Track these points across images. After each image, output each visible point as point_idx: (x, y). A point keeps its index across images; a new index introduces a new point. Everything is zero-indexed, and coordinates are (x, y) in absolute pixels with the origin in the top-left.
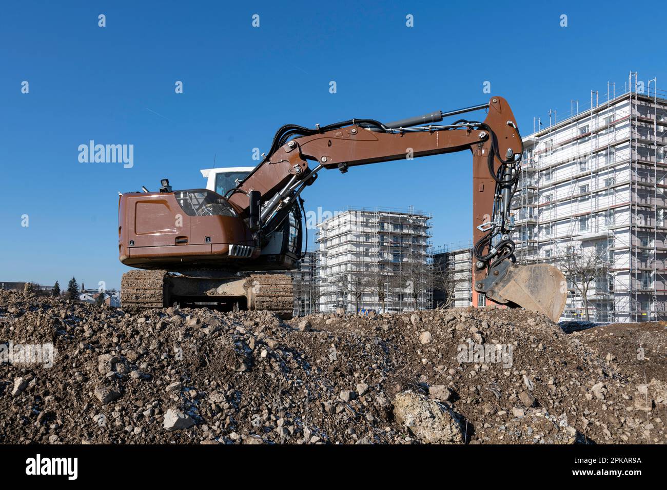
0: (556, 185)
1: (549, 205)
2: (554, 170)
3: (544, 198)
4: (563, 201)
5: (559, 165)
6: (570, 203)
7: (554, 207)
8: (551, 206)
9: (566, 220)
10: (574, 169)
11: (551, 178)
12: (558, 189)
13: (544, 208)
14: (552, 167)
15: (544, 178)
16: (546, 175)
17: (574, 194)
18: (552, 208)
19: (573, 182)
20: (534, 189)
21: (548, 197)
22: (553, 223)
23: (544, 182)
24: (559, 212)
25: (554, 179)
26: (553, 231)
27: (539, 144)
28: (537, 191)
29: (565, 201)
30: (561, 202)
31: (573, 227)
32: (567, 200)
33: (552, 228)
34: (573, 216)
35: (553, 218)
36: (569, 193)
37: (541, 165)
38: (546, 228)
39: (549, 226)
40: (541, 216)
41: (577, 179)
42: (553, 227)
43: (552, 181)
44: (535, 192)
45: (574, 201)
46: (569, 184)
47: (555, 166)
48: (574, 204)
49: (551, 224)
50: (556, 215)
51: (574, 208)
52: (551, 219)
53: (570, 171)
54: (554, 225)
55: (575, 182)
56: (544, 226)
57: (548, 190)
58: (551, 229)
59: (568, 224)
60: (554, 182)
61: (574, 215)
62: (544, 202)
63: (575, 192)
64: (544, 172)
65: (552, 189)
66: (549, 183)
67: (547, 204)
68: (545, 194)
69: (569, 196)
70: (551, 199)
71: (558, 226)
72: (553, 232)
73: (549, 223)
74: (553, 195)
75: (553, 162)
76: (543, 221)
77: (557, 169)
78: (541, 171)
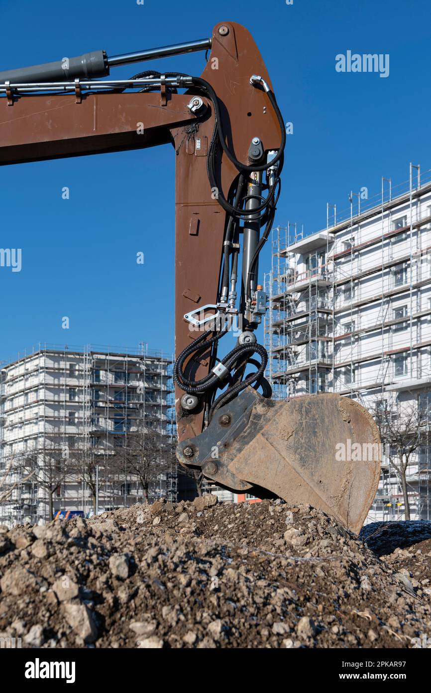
0: (361, 307)
1: (349, 338)
2: (357, 284)
3: (343, 327)
4: (370, 331)
5: (364, 276)
6: (380, 333)
7: (357, 340)
8: (352, 339)
9: (375, 360)
10: (386, 283)
11: (352, 296)
12: (363, 314)
13: (343, 342)
14: (354, 280)
15: (342, 297)
16: (345, 291)
17: (386, 321)
18: (354, 343)
19: (384, 302)
20: (328, 314)
21: (348, 326)
22: (356, 365)
23: (342, 303)
24: (364, 348)
25: (356, 298)
26: (356, 377)
27: (335, 244)
28: (332, 316)
29: (373, 330)
30: (367, 332)
31: (385, 370)
32: (375, 329)
33: (354, 372)
34: (384, 354)
35: (356, 358)
36: (379, 319)
37: (338, 277)
38: (345, 373)
39: (349, 371)
40: (338, 355)
41: (390, 297)
42: (356, 371)
43: (354, 301)
44: (329, 318)
45: (386, 332)
46: (379, 305)
47: (358, 278)
48: (386, 335)
49: (352, 367)
50: (359, 353)
51: (386, 342)
52: (354, 359)
53: (380, 284)
54: (357, 368)
55: (388, 302)
56: (343, 369)
57: (349, 315)
58: (352, 374)
59: (378, 366)
60: (357, 302)
61: (385, 352)
62: (343, 333)
63: (387, 317)
64: (343, 287)
65: (354, 313)
66: (350, 304)
67: (346, 337)
68: (344, 321)
69: (378, 323)
70: (352, 328)
71: (364, 370)
72: (356, 379)
73: (350, 365)
74: (356, 323)
75: (355, 273)
76: (342, 362)
77: (362, 282)
78: (338, 286)
